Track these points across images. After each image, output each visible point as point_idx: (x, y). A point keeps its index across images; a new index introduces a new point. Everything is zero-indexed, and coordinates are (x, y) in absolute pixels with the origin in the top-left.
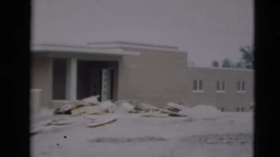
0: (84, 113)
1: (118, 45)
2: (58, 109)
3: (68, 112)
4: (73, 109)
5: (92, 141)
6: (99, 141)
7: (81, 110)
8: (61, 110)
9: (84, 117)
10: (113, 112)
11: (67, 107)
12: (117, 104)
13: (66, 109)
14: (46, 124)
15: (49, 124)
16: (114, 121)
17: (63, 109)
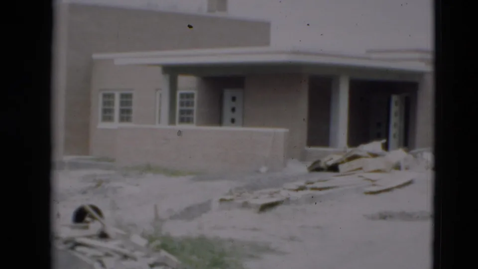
0: (361, 169)
1: (417, 55)
2: (318, 162)
3: (334, 168)
4: (343, 162)
5: (373, 218)
6: (384, 217)
7: (355, 164)
8: (322, 165)
9: (360, 176)
10: (407, 168)
11: (332, 159)
12: (415, 156)
13: (330, 163)
14: (295, 188)
15: (302, 188)
16: (409, 183)
17: (325, 163)
